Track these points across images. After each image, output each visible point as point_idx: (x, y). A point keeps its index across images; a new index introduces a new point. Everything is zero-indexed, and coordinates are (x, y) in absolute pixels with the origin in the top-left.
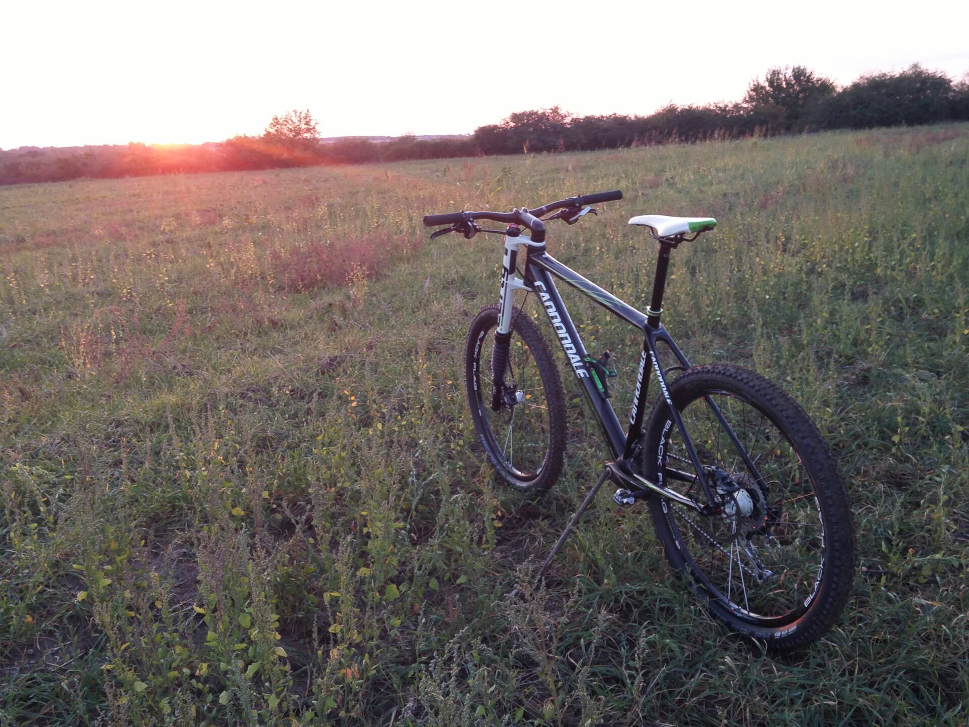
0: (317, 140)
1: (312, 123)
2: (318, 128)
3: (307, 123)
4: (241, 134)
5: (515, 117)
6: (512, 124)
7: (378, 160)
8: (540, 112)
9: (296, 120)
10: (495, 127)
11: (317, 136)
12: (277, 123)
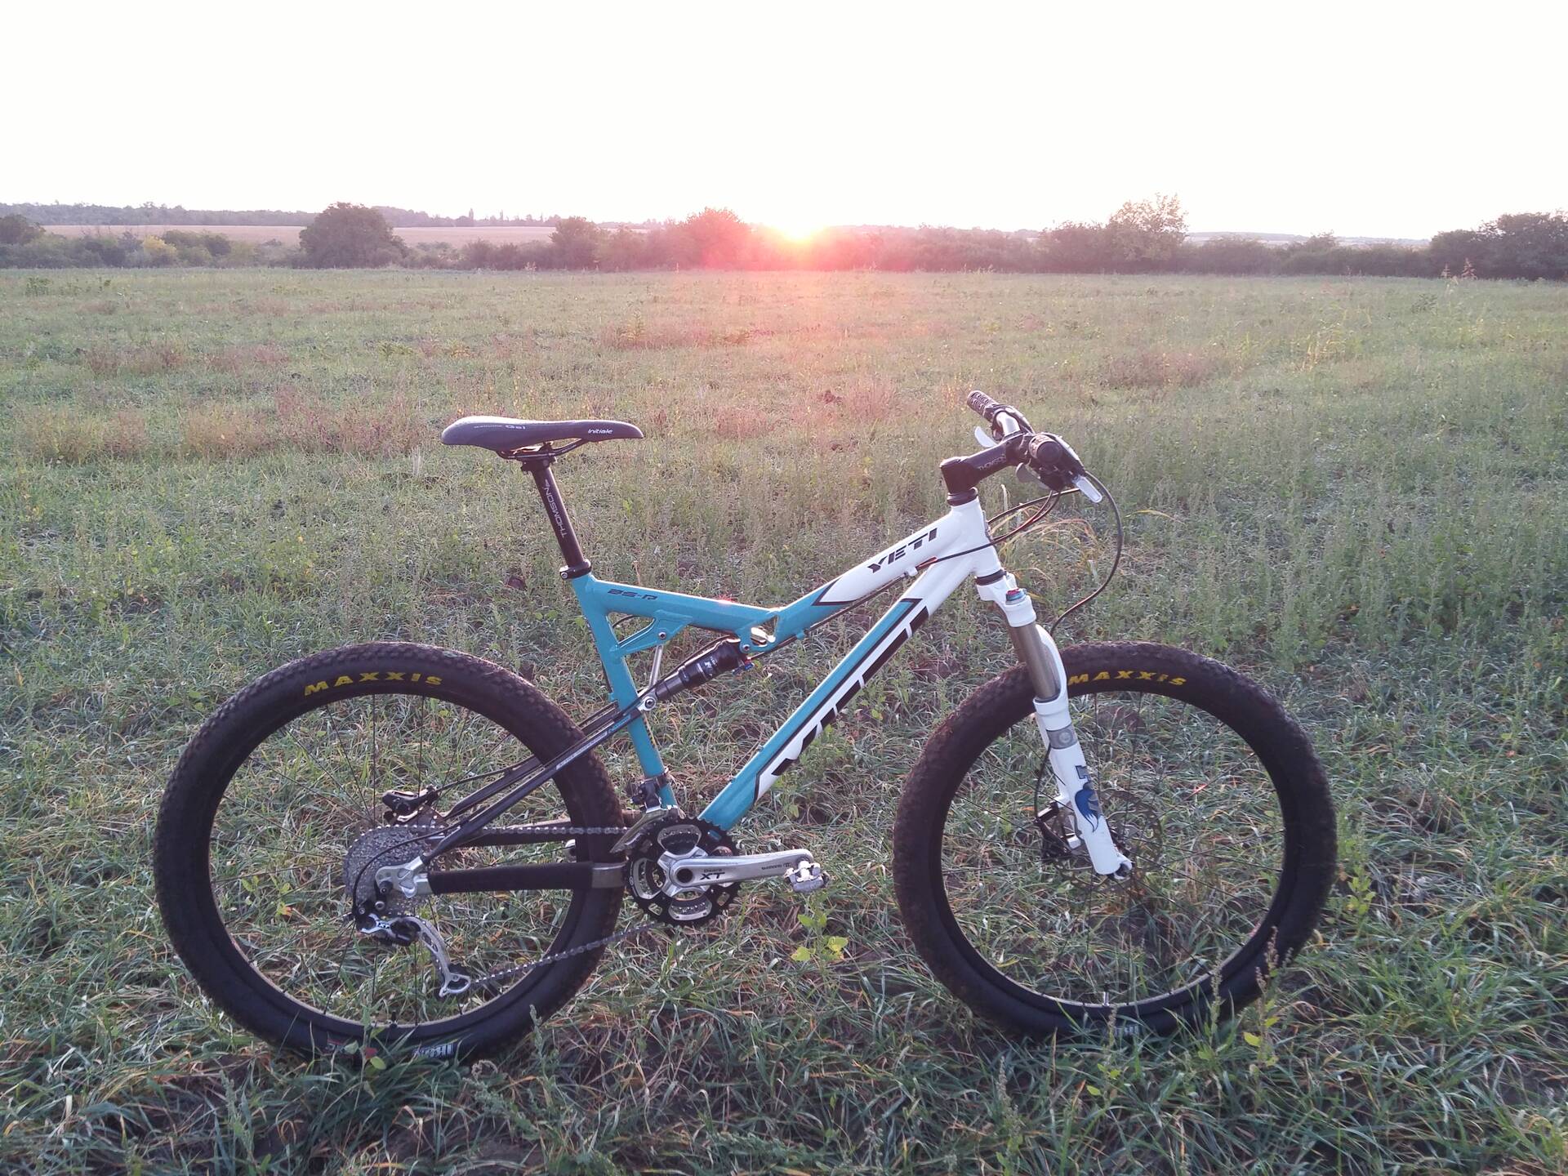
0: (1182, 236)
1: (1179, 213)
2: (1186, 221)
3: (1171, 213)
4: (1076, 222)
5: (1506, 222)
6: (1500, 232)
7: (1267, 272)
8: (1551, 216)
9: (1155, 207)
10: (1471, 234)
11: (1182, 231)
12: (1129, 210)
